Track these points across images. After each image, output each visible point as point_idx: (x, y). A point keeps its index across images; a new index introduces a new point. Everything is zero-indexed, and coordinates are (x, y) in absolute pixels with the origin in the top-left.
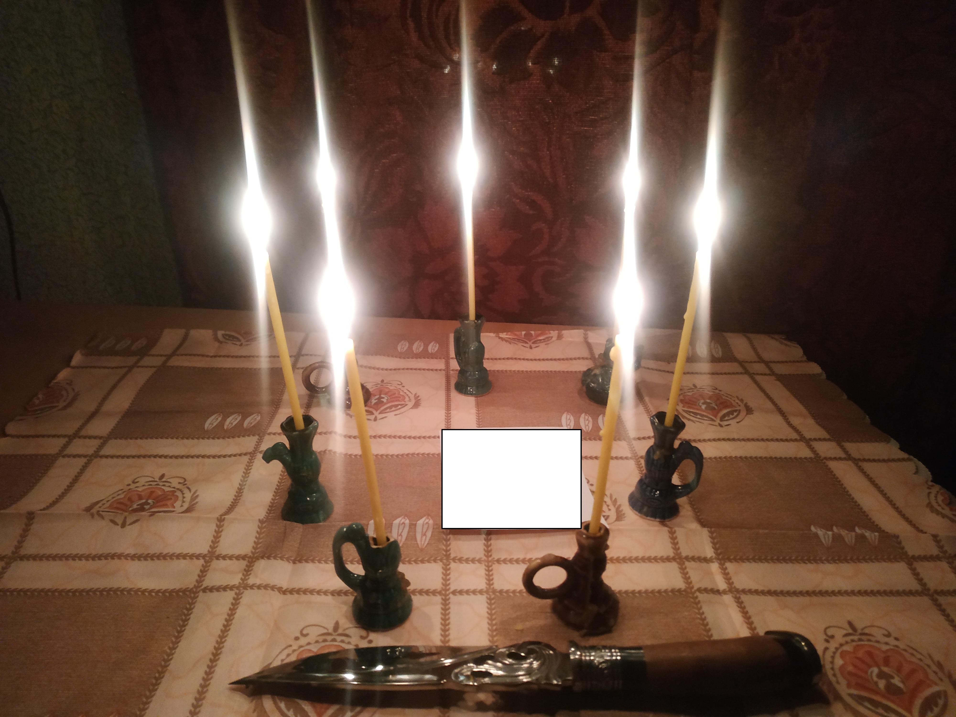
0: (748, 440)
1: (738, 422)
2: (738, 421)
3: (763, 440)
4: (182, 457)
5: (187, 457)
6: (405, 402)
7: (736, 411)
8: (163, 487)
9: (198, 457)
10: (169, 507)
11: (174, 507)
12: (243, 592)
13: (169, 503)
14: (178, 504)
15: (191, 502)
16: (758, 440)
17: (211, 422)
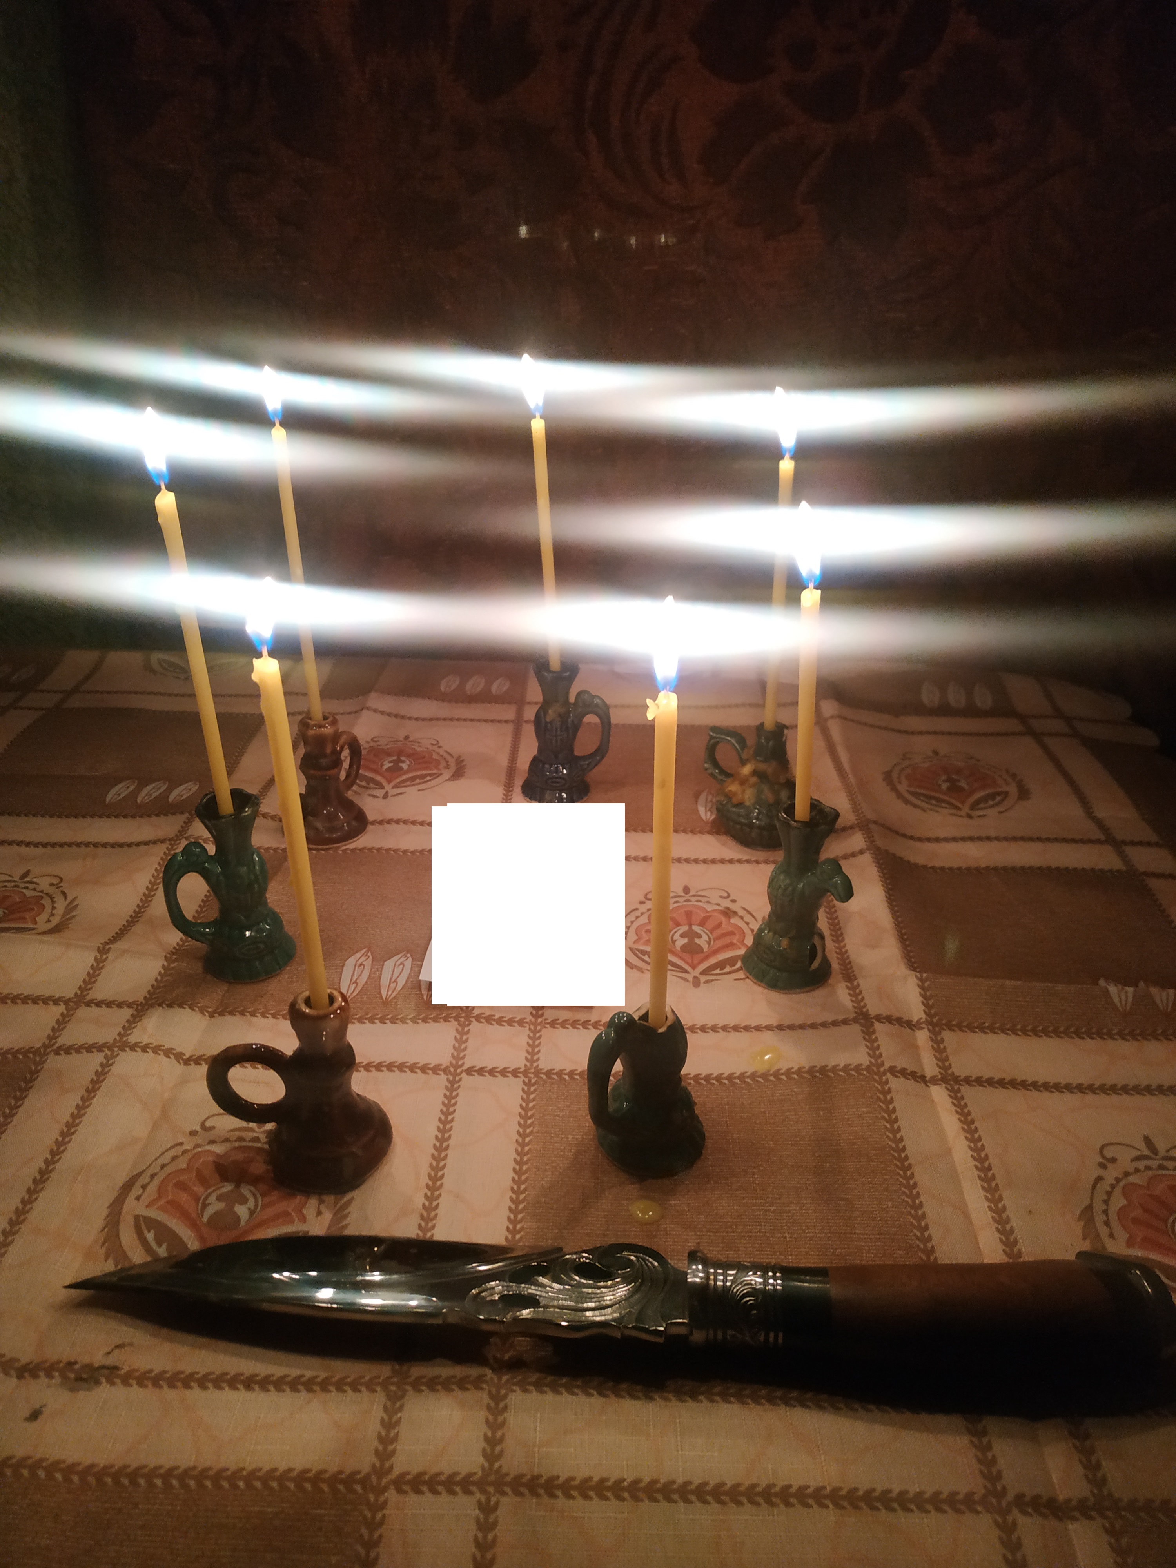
0: (1015, 839)
1: (1000, 812)
2: (1002, 810)
3: (1039, 839)
4: (62, 845)
5: (70, 845)
6: (439, 769)
7: (999, 794)
8: (24, 891)
9: (87, 845)
10: (27, 923)
11: (36, 923)
12: (118, 1055)
13: (28, 915)
14: (42, 919)
15: (63, 916)
16: (1031, 839)
17: (117, 793)
